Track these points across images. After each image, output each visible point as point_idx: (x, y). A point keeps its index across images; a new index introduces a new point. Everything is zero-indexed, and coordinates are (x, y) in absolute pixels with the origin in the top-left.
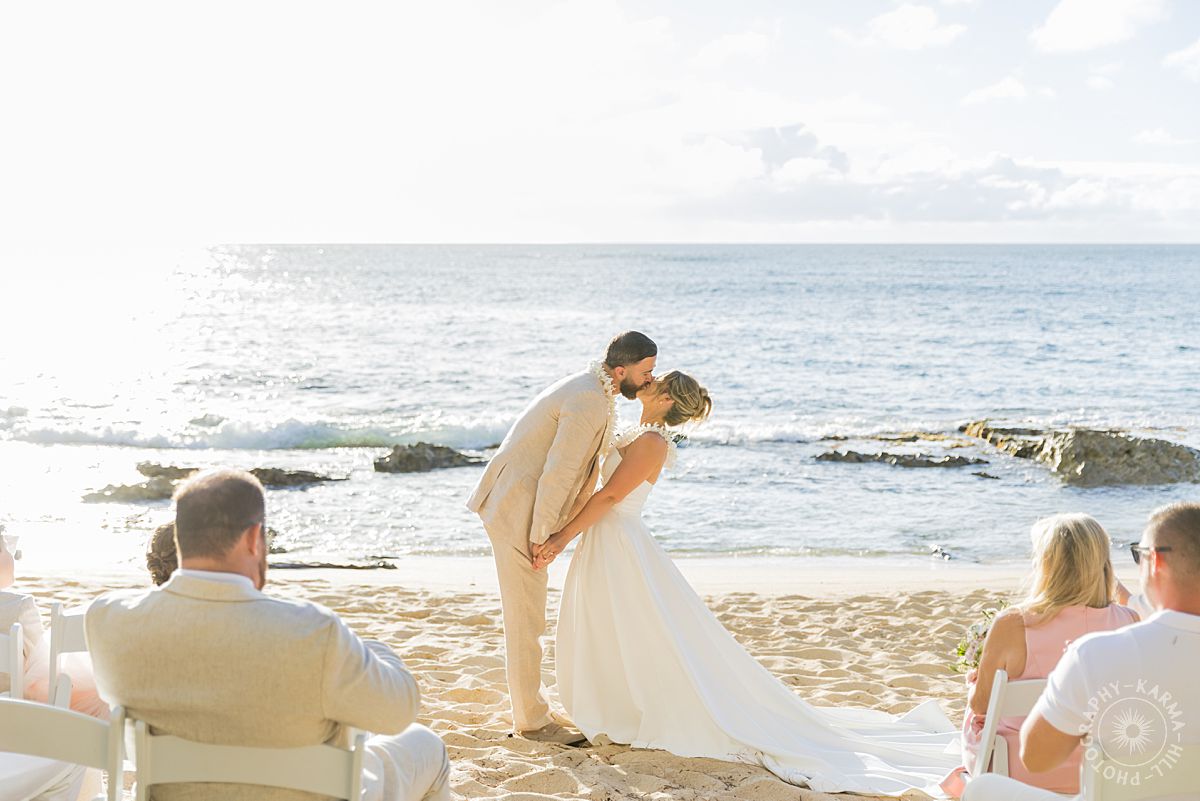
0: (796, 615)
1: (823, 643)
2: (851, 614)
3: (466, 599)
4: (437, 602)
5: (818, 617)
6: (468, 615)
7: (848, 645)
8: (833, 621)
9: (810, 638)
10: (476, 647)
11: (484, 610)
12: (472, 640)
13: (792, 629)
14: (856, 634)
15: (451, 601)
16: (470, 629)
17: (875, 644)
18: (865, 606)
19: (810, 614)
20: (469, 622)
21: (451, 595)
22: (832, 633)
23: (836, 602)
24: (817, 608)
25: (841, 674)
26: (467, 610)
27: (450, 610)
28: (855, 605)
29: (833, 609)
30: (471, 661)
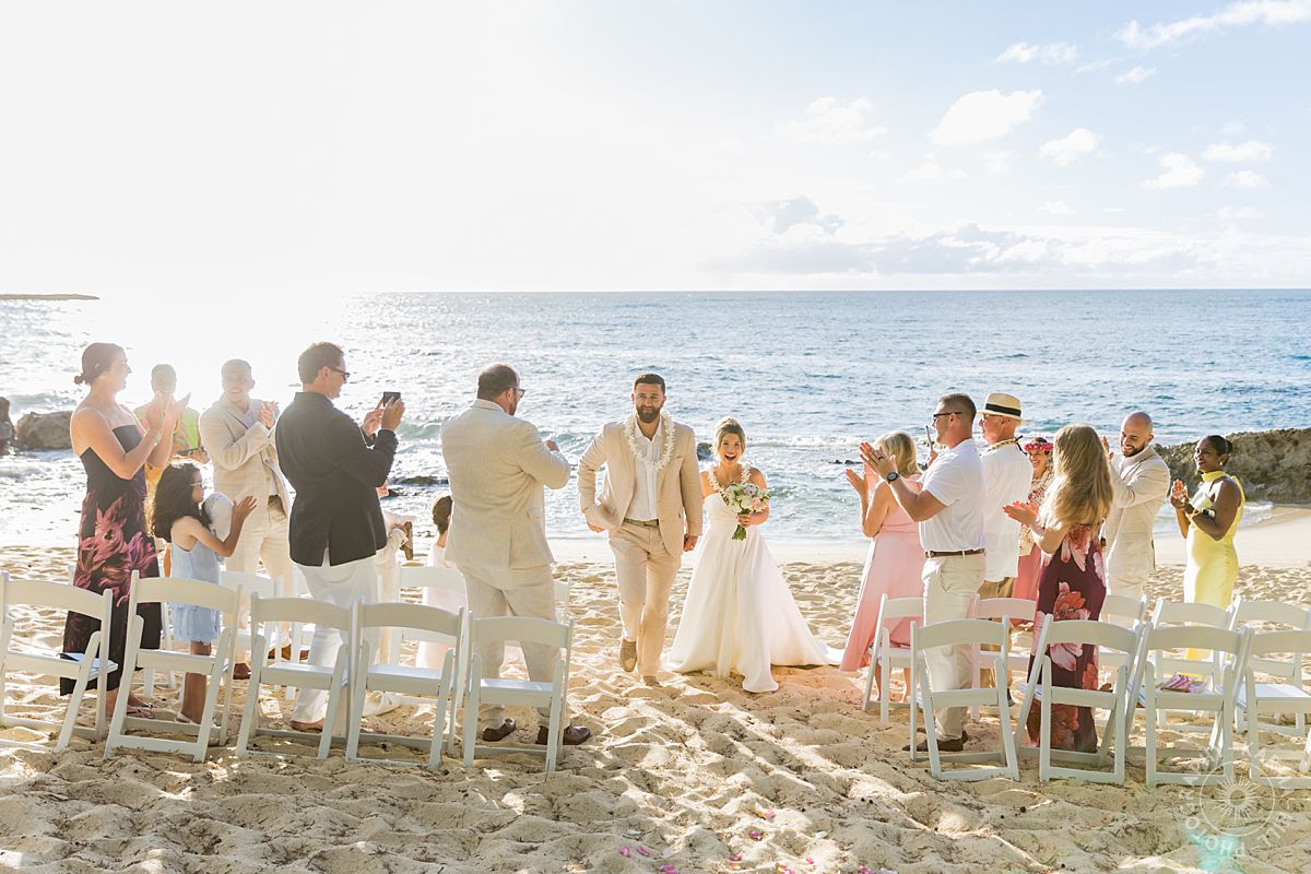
0: (799, 574)
1: (814, 591)
2: (835, 574)
3: (583, 566)
4: (564, 568)
5: (813, 576)
6: (586, 576)
7: (828, 593)
8: (823, 578)
9: (806, 589)
10: (595, 595)
11: (596, 573)
12: (591, 591)
13: (795, 583)
14: (835, 586)
15: (572, 567)
16: (588, 585)
17: (847, 592)
18: (845, 569)
19: (808, 574)
20: (587, 580)
21: (572, 564)
22: (820, 585)
23: (826, 566)
24: (813, 570)
25: (824, 609)
26: (585, 573)
27: (574, 573)
28: (838, 568)
29: (824, 570)
30: (593, 603)
